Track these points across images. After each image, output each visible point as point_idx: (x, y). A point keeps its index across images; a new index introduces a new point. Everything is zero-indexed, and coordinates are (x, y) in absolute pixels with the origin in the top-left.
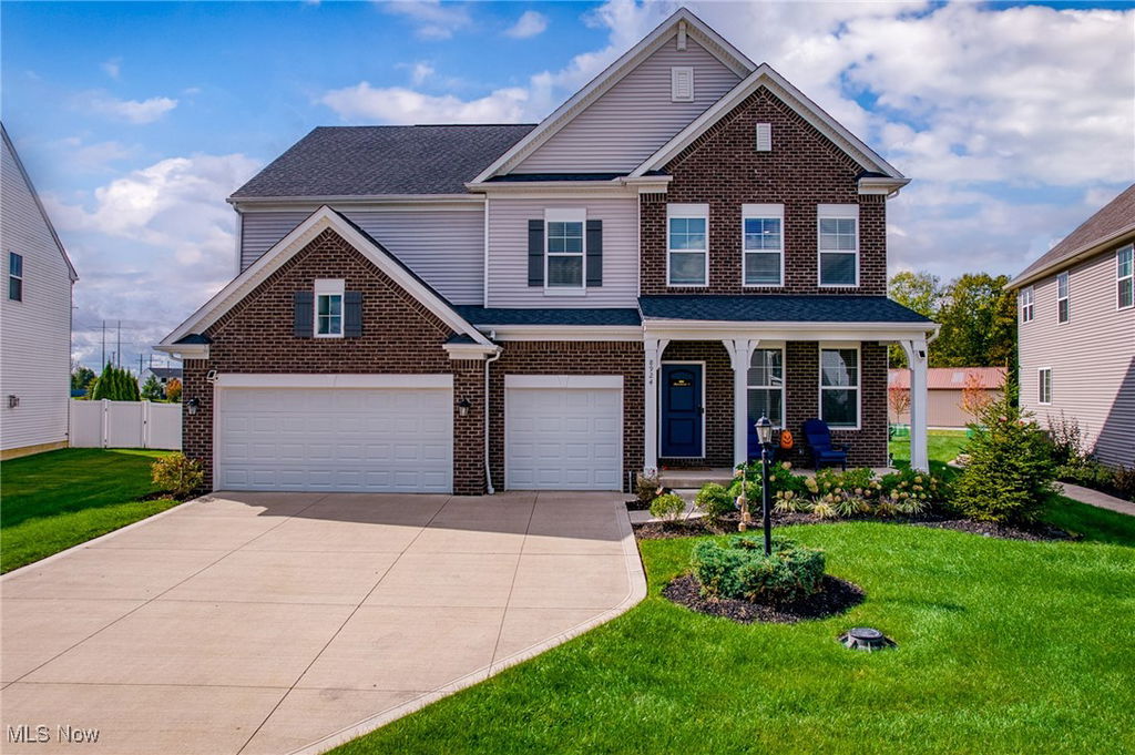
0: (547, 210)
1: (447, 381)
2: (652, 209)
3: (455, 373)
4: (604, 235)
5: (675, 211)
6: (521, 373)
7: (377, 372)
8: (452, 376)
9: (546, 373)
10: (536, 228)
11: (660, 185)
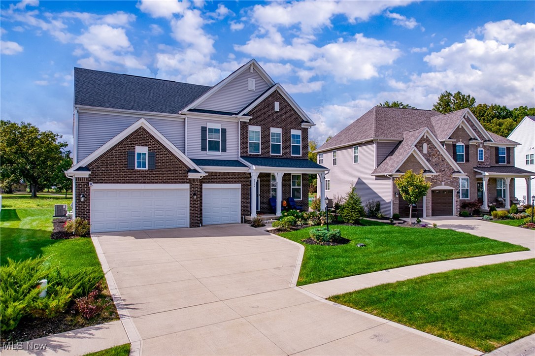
0: (208, 123)
1: (187, 186)
2: (244, 127)
3: (190, 183)
4: (227, 134)
5: (251, 128)
6: (208, 183)
7: (161, 183)
8: (189, 184)
9: (217, 183)
10: (204, 129)
11: (247, 119)
